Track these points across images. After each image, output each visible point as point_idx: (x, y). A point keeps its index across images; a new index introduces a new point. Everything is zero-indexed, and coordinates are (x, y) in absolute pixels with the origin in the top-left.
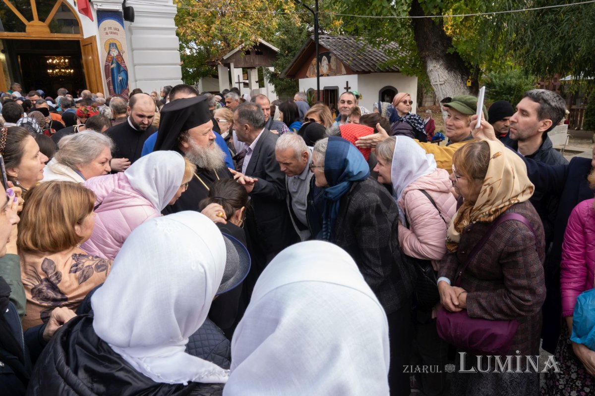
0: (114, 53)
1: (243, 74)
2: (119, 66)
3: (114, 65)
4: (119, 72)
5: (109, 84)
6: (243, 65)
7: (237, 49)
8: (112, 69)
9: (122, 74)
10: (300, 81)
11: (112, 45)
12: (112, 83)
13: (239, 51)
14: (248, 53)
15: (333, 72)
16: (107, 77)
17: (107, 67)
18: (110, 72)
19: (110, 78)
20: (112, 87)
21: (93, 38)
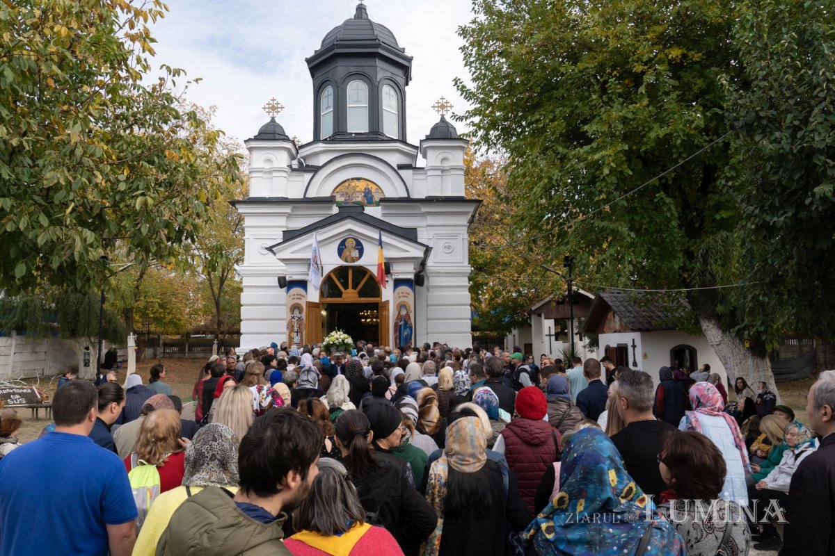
0: (404, 312)
1: (555, 325)
2: (406, 323)
3: (402, 323)
4: (406, 328)
5: (396, 338)
6: (555, 315)
7: (548, 299)
8: (400, 326)
9: (408, 330)
10: (600, 335)
11: (402, 306)
12: (398, 338)
13: (550, 301)
14: (558, 303)
15: (623, 329)
16: (395, 332)
17: (396, 325)
18: (397, 328)
19: (398, 334)
20: (398, 341)
21: (387, 302)
